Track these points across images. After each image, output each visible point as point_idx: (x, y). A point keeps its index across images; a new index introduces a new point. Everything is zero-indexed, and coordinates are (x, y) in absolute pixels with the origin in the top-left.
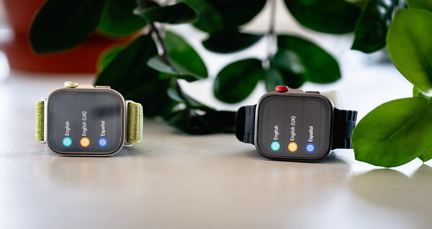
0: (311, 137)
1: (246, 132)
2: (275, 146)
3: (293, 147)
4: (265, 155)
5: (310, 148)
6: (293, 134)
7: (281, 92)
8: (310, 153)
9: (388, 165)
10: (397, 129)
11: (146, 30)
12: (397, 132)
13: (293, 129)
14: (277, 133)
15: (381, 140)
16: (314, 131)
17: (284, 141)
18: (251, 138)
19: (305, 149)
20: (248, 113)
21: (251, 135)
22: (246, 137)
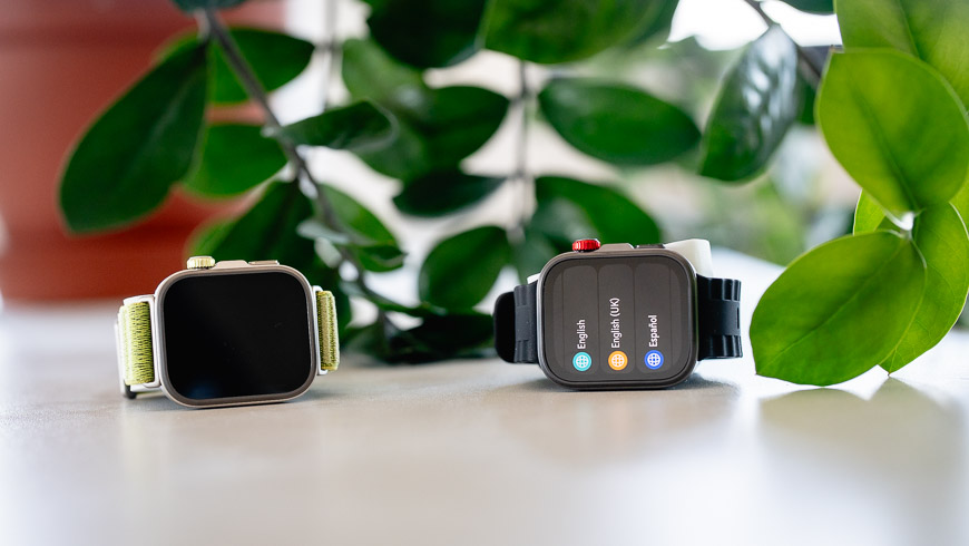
0: (655, 338)
1: (518, 338)
2: (582, 362)
3: (618, 361)
4: (563, 380)
5: (654, 360)
6: (617, 335)
7: (585, 251)
8: (655, 371)
9: (823, 380)
10: (840, 302)
11: (286, 173)
12: (842, 309)
13: (616, 324)
14: (583, 336)
15: (810, 329)
16: (659, 325)
17: (599, 351)
18: (530, 351)
19: (644, 362)
20: (521, 300)
21: (530, 344)
22: (519, 350)
